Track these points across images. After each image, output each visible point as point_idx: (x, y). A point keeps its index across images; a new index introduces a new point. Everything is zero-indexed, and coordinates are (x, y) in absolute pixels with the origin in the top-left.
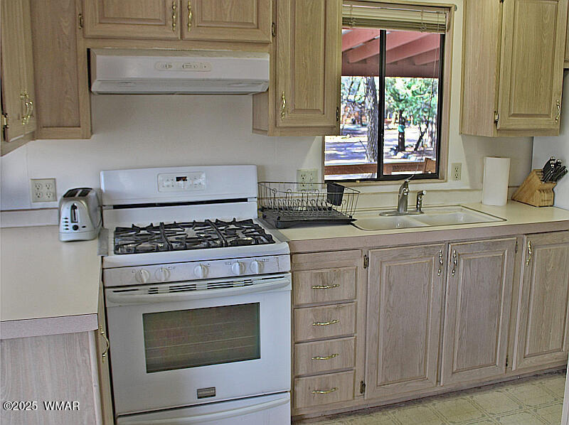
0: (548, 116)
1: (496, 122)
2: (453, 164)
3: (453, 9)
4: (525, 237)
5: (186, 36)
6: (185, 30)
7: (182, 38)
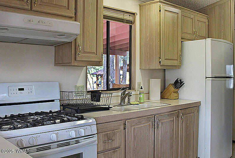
0: (177, 60)
1: (160, 62)
2: (138, 83)
3: (136, 14)
4: (180, 111)
5: (34, 9)
6: (33, 5)
7: (31, 9)
